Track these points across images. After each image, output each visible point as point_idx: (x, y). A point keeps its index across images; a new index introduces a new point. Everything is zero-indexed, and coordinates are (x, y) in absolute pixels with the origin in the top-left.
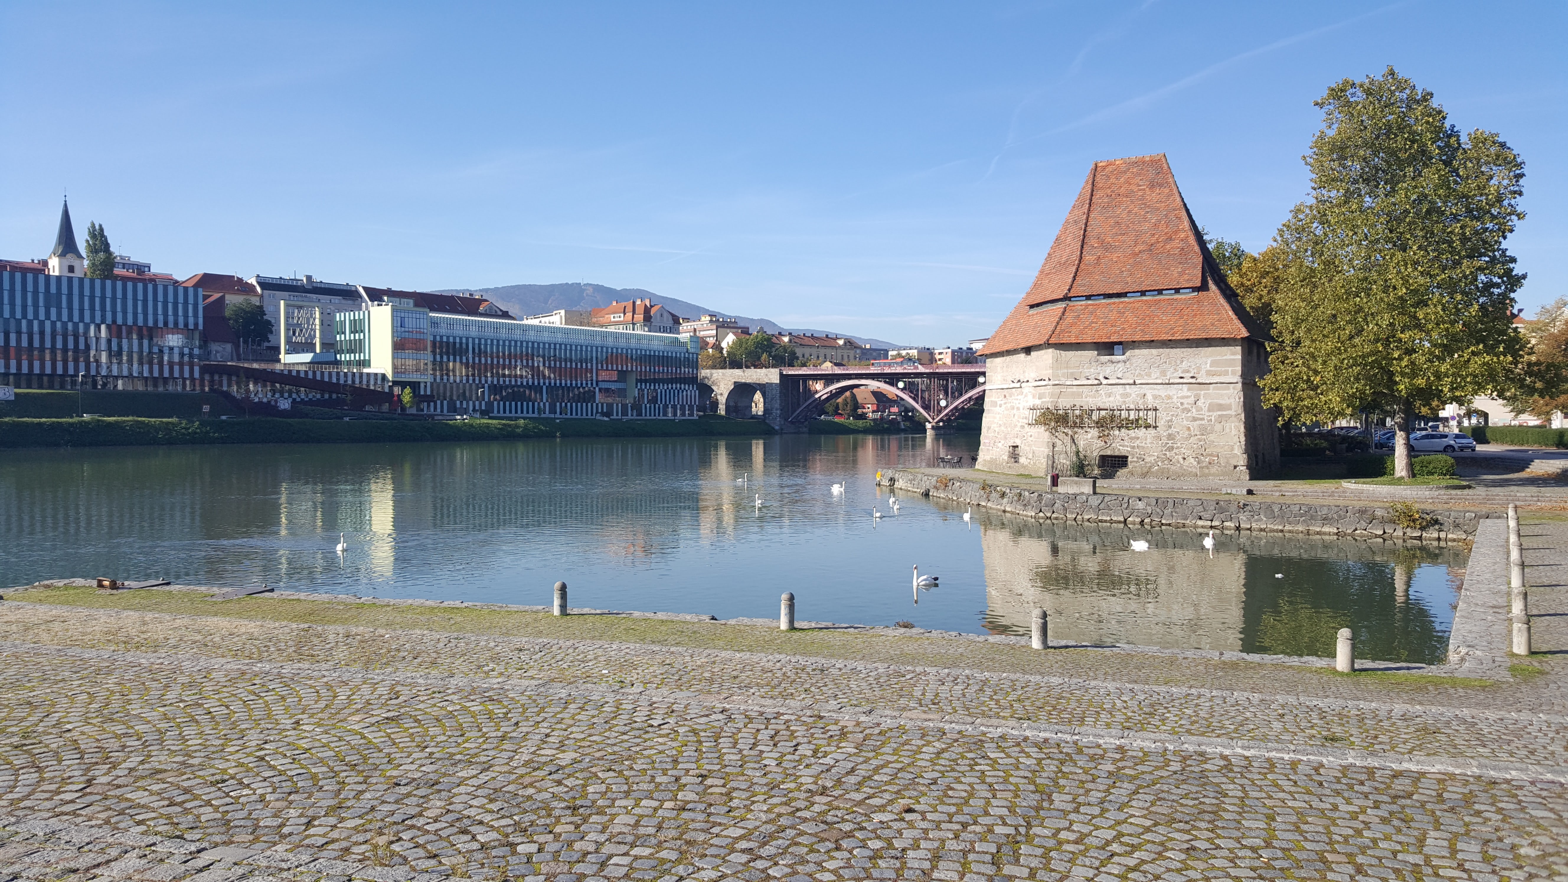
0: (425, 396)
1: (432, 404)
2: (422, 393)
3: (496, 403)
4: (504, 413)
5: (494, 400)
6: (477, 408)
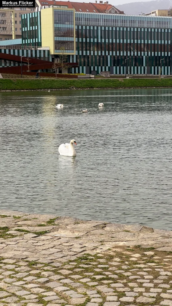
0: (73, 63)
1: (77, 68)
2: (71, 62)
3: (114, 67)
4: (120, 73)
5: (114, 66)
6: (103, 70)
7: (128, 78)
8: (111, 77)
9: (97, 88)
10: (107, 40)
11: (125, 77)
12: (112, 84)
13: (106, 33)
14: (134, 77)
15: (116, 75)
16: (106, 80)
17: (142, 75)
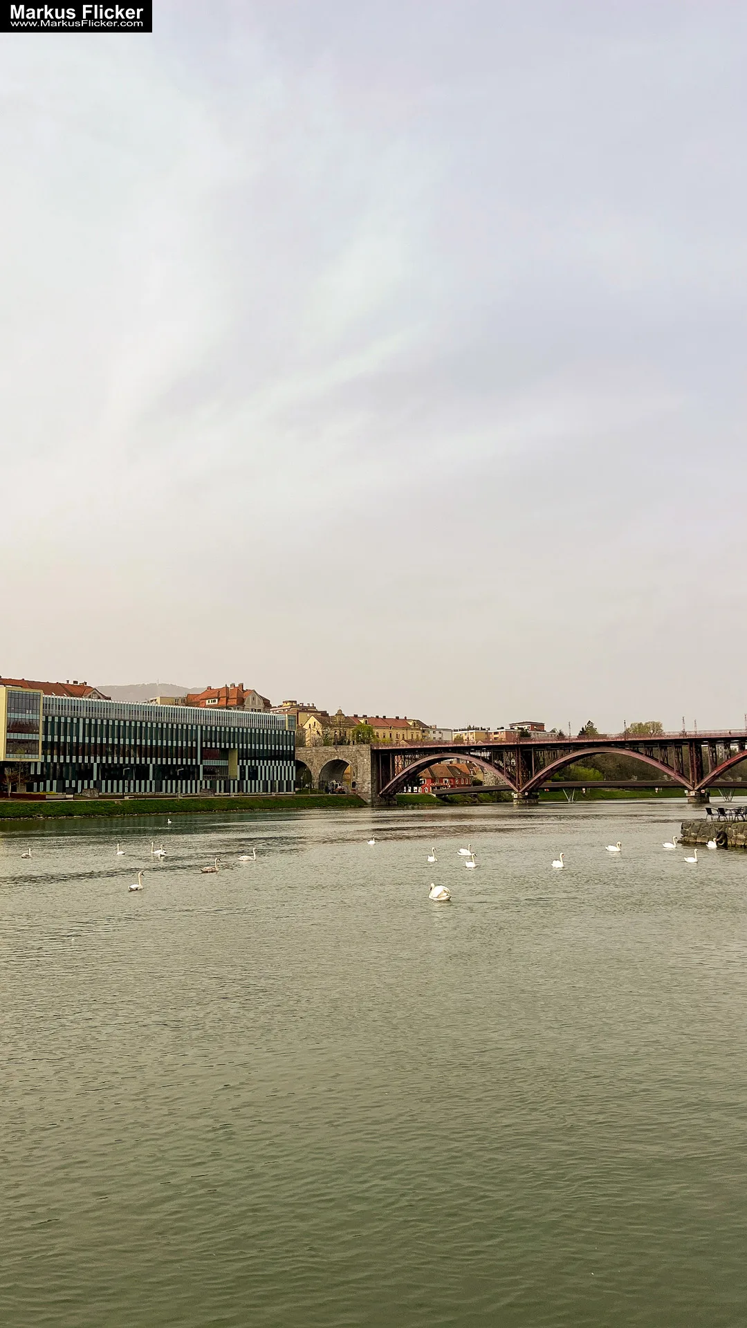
0: (36, 775)
1: (42, 784)
2: (33, 773)
3: (104, 782)
4: (112, 791)
5: (102, 779)
6: (86, 787)
7: (127, 798)
8: (100, 797)
9: (80, 815)
10: (93, 739)
11: (123, 797)
12: (103, 808)
13: (91, 729)
14: (136, 797)
15: (107, 794)
16: (95, 802)
17: (146, 794)
